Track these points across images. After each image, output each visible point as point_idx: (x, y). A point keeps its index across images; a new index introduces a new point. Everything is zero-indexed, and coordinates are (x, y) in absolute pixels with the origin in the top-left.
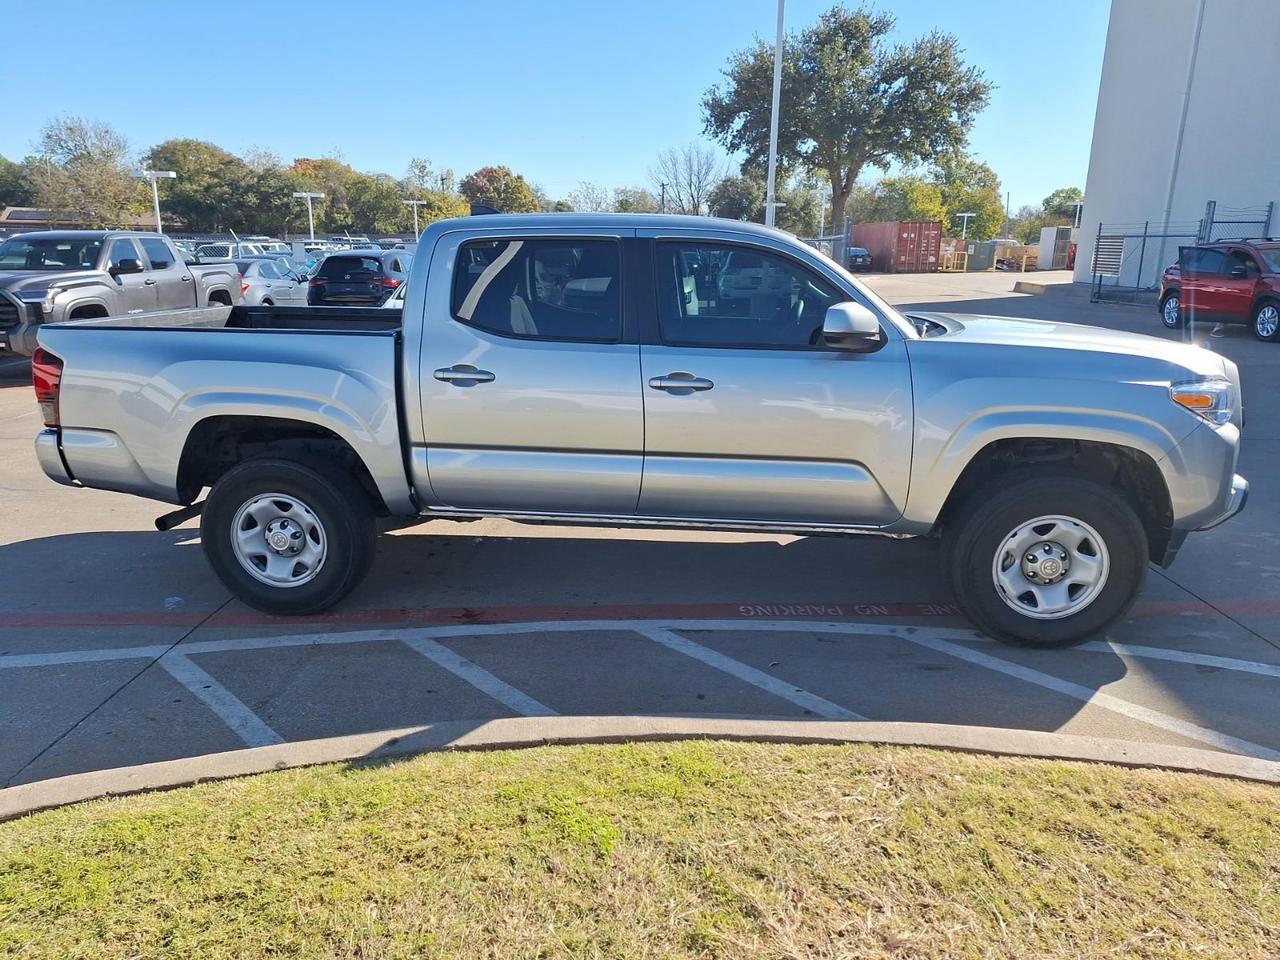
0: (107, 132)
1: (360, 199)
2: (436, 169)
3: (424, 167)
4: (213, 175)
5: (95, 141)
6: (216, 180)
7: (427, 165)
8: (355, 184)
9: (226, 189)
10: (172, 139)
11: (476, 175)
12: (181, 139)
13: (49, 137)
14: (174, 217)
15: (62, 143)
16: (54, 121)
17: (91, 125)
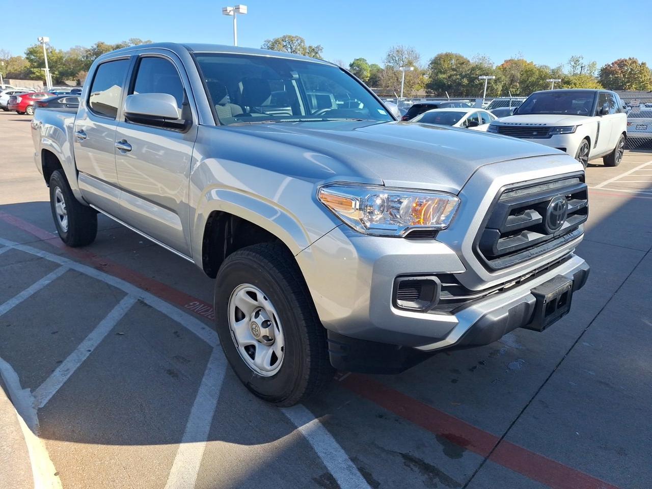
0: (412, 51)
1: (528, 80)
2: (585, 62)
3: (578, 61)
4: (454, 70)
5: (407, 56)
6: (455, 72)
7: (580, 59)
8: (526, 71)
9: (458, 77)
10: (440, 53)
11: (613, 64)
12: (444, 52)
13: (389, 55)
14: (432, 91)
15: (394, 58)
16: (392, 48)
17: (406, 49)
